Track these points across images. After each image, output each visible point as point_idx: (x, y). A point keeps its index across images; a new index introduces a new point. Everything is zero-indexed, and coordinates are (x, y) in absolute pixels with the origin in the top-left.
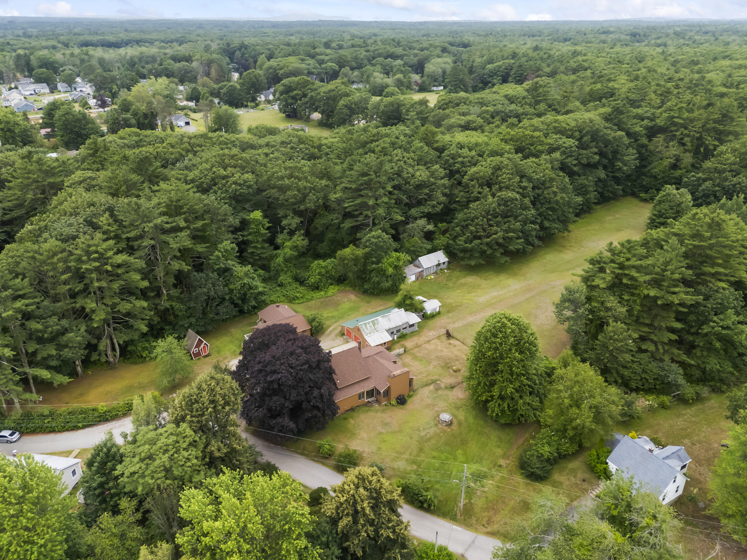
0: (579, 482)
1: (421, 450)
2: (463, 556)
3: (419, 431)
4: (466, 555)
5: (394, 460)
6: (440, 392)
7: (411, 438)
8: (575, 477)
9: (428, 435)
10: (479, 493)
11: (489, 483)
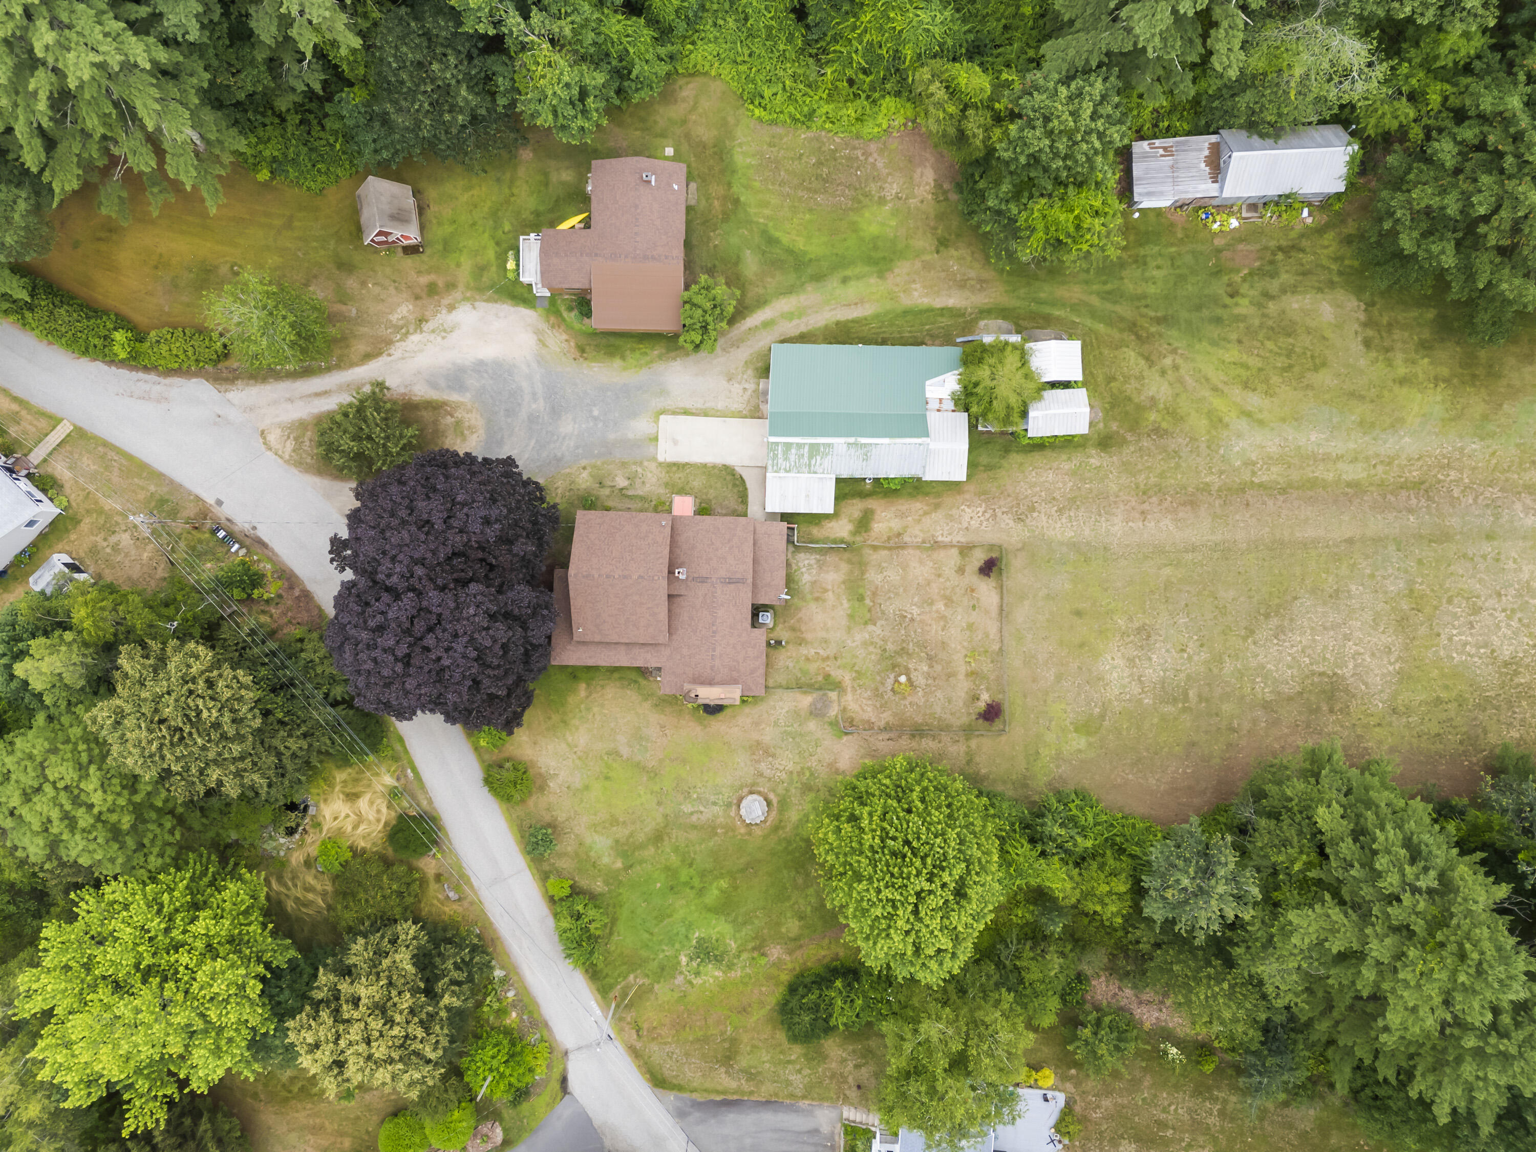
0: (850, 1079)
1: (658, 838)
2: (566, 1053)
3: (687, 795)
4: (571, 1056)
5: (594, 827)
6: (812, 725)
7: (659, 803)
8: (857, 1067)
9: (694, 818)
10: (680, 980)
11: (713, 974)
